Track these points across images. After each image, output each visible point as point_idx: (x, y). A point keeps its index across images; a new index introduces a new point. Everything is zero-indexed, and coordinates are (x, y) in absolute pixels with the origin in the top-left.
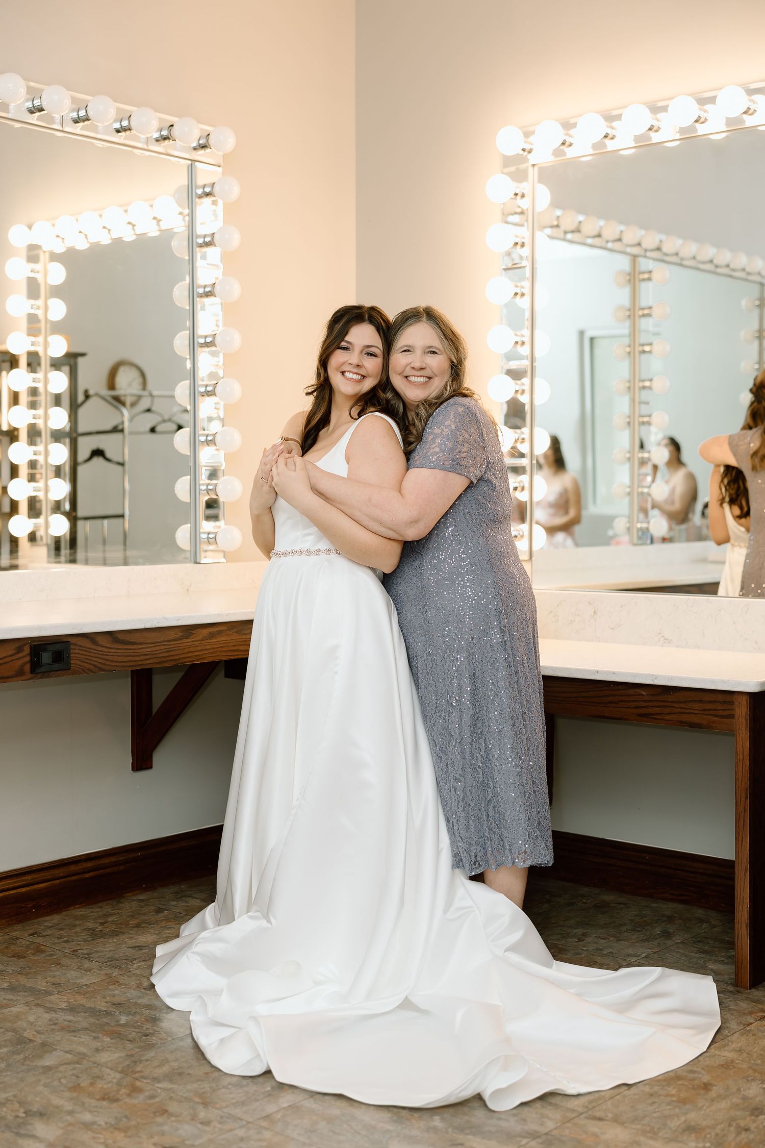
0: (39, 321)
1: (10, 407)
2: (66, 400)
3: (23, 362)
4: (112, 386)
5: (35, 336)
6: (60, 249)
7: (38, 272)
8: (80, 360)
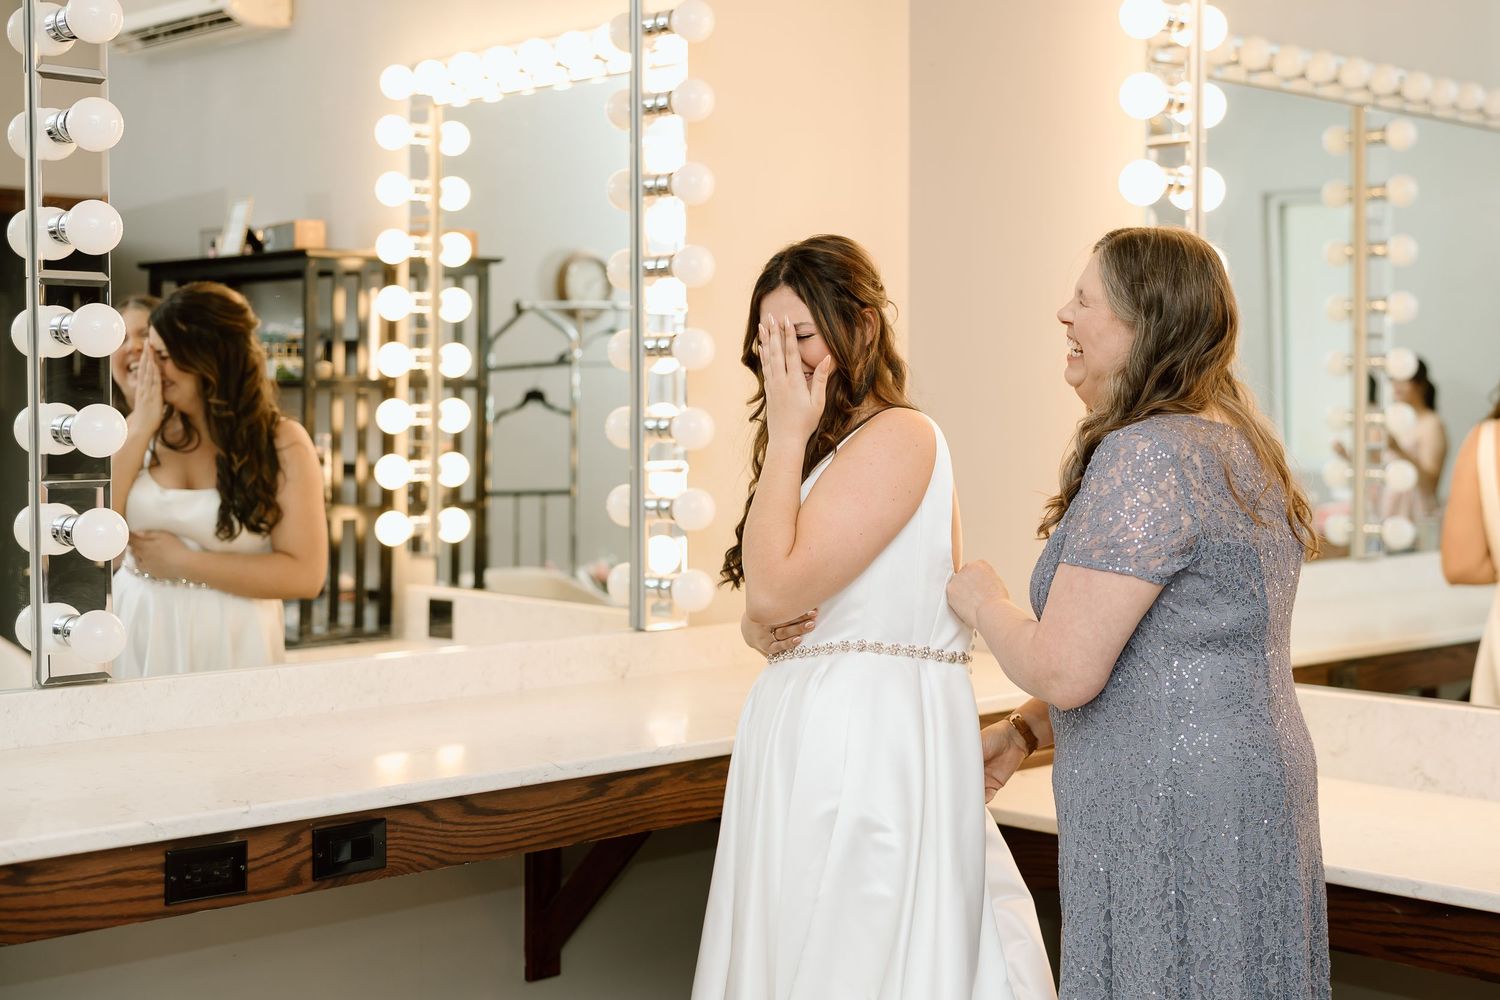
0: (426, 212)
1: (382, 343)
2: (471, 333)
3: (403, 274)
4: (562, 294)
5: (420, 234)
6: (460, 102)
7: (425, 137)
8: (493, 269)
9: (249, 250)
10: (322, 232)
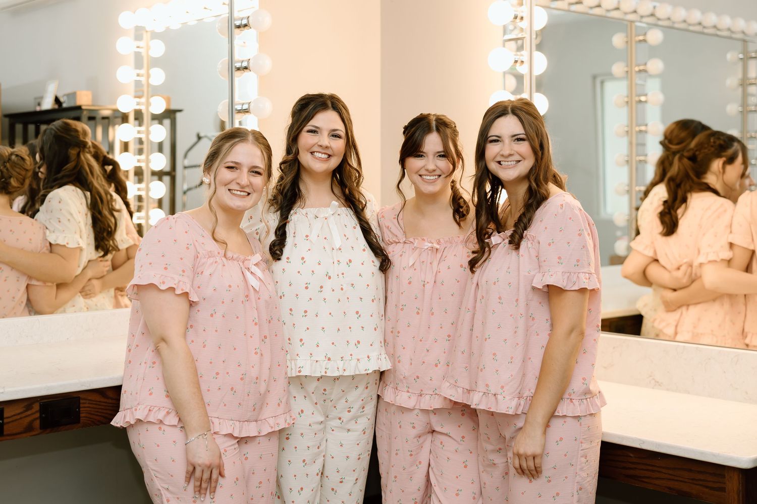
5: (139, 97)
6: (160, 29)
7: (142, 48)
8: (178, 115)
9: (56, 107)
10: (90, 97)
